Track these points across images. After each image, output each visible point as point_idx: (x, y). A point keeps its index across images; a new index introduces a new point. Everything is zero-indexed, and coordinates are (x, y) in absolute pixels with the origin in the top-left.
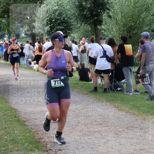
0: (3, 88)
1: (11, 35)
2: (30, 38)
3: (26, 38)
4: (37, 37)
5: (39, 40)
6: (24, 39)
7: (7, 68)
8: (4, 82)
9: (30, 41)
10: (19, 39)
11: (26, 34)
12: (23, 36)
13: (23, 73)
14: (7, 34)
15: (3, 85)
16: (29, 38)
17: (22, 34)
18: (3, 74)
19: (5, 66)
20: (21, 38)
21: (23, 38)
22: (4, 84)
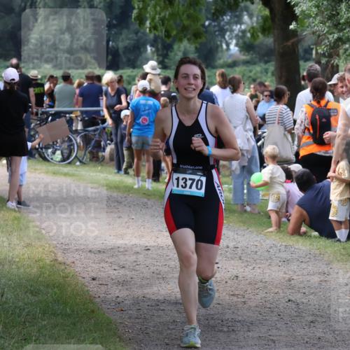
0: (133, 313)
1: (176, 47)
2: (271, 67)
3: (246, 63)
4: (307, 60)
5: (320, 79)
6: (238, 69)
7: (153, 216)
8: (141, 286)
9: (271, 83)
10: (214, 67)
11: (246, 47)
12: (231, 56)
13: (231, 245)
14: (152, 46)
15: (136, 302)
16: (263, 66)
17: (228, 45)
18: (135, 241)
19: (145, 205)
20: (222, 67)
21: (234, 64)
22: (139, 293)
